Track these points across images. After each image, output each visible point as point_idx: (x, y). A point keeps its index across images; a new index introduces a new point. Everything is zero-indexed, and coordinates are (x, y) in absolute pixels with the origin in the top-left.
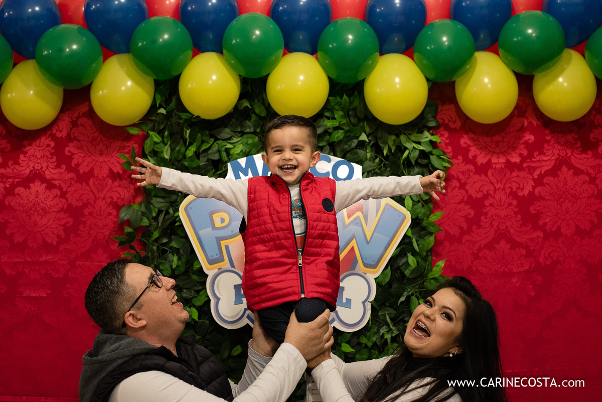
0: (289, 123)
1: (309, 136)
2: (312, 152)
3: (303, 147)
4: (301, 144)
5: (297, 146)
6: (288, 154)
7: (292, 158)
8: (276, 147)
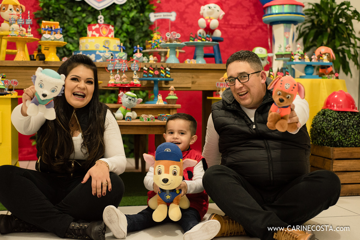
0: (179, 117)
1: (190, 126)
2: (192, 136)
3: (185, 131)
4: (185, 130)
5: (182, 131)
6: (176, 135)
7: (178, 138)
8: (170, 130)
